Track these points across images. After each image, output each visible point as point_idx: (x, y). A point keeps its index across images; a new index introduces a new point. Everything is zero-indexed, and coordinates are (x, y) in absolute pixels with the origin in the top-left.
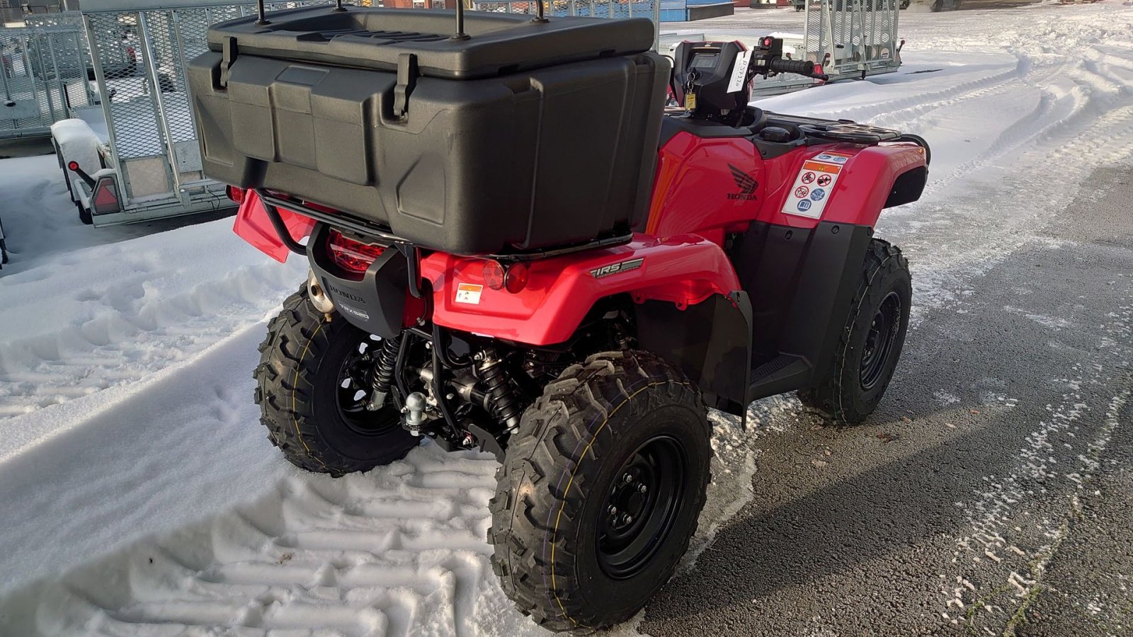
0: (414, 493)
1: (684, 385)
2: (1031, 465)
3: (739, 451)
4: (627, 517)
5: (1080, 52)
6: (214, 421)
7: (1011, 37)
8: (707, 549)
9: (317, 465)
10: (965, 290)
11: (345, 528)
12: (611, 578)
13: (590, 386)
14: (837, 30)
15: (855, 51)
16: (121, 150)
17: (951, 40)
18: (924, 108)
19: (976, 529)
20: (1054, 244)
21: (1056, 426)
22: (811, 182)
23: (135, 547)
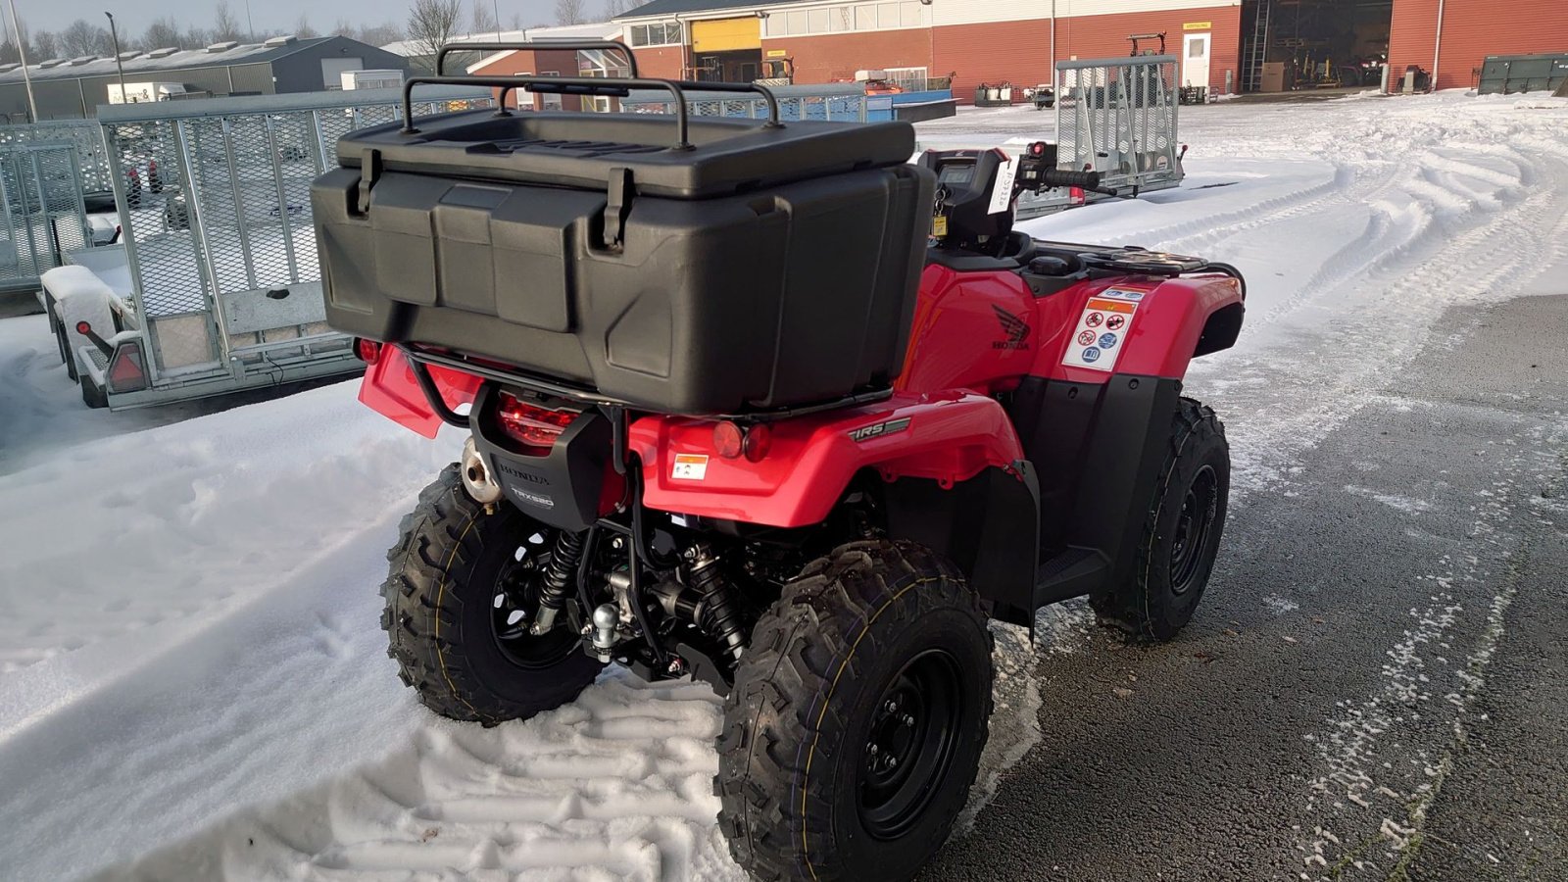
0: (594, 746)
1: (959, 582)
2: (1397, 685)
3: (1017, 680)
4: (890, 759)
5: (1415, 156)
6: (320, 656)
7: (1325, 140)
8: (987, 805)
9: (464, 710)
10: (1292, 467)
11: (505, 793)
12: (874, 838)
13: (844, 584)
14: (1099, 133)
15: (1123, 161)
16: (149, 305)
17: (1245, 144)
18: (1218, 233)
19: (1334, 768)
20: (1403, 405)
21: (1425, 635)
22: (1098, 325)
23: (230, 823)
